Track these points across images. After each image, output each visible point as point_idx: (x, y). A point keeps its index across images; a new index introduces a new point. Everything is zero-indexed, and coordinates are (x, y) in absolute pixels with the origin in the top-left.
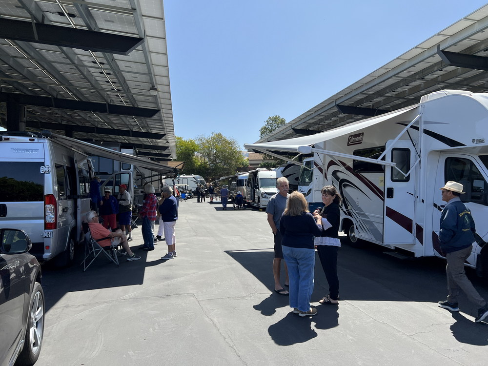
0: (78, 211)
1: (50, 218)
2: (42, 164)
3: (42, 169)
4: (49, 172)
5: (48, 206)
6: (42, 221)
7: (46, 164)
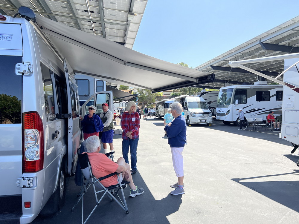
0: (69, 134)
1: (33, 152)
2: (19, 59)
3: (19, 68)
4: (31, 74)
5: (28, 132)
6: (20, 158)
7: (25, 60)
